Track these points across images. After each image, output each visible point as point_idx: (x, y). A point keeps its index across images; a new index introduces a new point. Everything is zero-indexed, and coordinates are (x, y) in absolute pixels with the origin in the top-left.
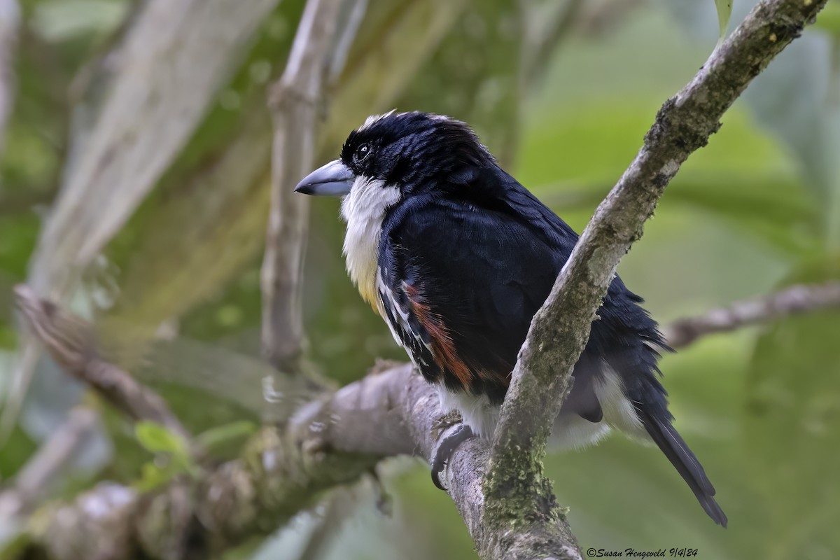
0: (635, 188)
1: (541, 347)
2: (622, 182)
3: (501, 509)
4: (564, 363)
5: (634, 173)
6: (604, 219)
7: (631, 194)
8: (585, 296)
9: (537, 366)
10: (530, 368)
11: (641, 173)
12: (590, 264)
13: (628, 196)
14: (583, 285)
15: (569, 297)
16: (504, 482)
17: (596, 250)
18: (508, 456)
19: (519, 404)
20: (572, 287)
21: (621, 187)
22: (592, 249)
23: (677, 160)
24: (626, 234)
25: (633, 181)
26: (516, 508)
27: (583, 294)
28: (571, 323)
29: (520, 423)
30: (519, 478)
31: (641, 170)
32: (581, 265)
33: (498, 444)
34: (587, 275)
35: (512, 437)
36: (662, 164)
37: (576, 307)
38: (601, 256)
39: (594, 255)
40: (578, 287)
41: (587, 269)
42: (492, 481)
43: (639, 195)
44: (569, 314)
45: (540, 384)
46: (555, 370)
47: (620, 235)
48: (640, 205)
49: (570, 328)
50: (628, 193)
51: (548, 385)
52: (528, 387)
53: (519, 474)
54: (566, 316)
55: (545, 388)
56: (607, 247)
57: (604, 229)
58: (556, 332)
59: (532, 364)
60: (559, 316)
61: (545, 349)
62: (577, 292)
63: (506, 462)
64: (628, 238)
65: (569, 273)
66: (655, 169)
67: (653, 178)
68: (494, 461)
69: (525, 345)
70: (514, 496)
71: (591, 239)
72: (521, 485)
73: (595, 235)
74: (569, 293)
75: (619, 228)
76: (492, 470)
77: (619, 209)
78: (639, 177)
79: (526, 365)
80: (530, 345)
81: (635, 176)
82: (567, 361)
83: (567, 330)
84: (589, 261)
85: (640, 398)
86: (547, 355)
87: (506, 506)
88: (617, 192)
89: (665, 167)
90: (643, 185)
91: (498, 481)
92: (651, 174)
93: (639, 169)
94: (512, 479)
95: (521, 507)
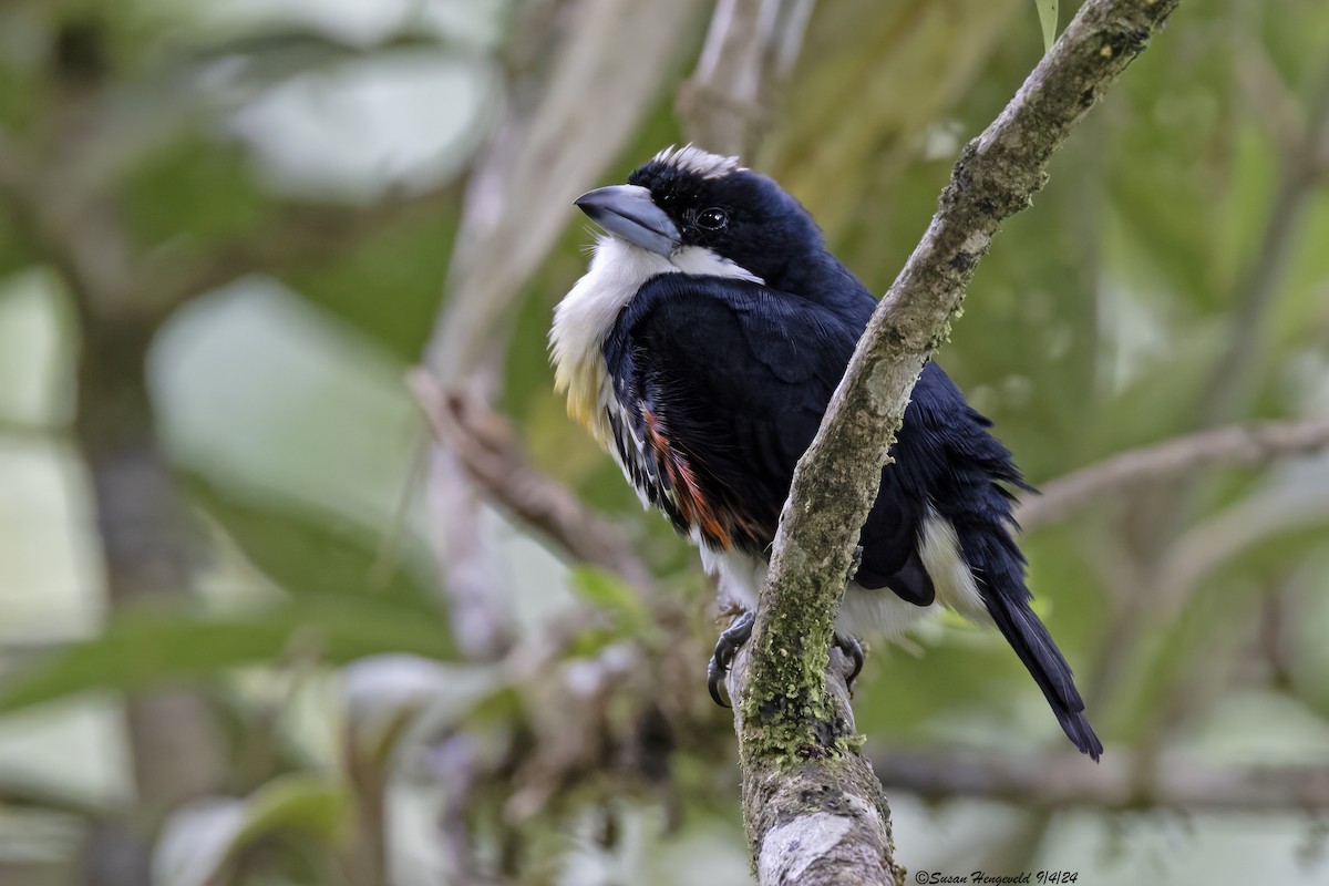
0: (928, 274)
1: (808, 505)
2: (909, 264)
3: (763, 740)
4: (842, 528)
5: (925, 252)
6: (885, 320)
7: (922, 281)
8: (866, 431)
9: (804, 534)
10: (794, 537)
11: (934, 251)
12: (870, 385)
13: (918, 285)
14: (863, 415)
15: (843, 433)
16: (766, 702)
17: (877, 364)
18: (770, 665)
19: (781, 588)
20: (847, 419)
21: (908, 271)
22: (872, 362)
23: (985, 231)
24: (918, 339)
25: (923, 263)
26: (785, 739)
27: (862, 428)
28: (849, 470)
29: (784, 616)
30: (788, 695)
31: (935, 247)
32: (858, 386)
33: (756, 647)
34: (865, 401)
35: (775, 636)
36: (964, 238)
37: (855, 448)
38: (883, 372)
39: (874, 371)
40: (855, 418)
41: (865, 392)
42: (751, 701)
43: (934, 282)
44: (844, 458)
45: (809, 560)
46: (830, 538)
47: (909, 342)
48: (935, 297)
49: (848, 476)
50: (918, 281)
51: (821, 561)
52: (793, 564)
53: (787, 690)
54: (840, 461)
55: (817, 564)
56: (891, 359)
57: (885, 333)
58: (827, 484)
59: (798, 533)
60: (831, 460)
61: (815, 509)
62: (855, 425)
63: (766, 674)
64: (923, 346)
65: (842, 398)
66: (953, 244)
67: (951, 258)
68: (752, 672)
69: (788, 504)
70: (782, 721)
71: (869, 349)
72: (790, 706)
73: (874, 343)
74: (843, 428)
75: (909, 332)
76: (749, 685)
77: (906, 305)
78: (932, 258)
79: (788, 533)
80: (793, 503)
81: (927, 255)
82: (847, 526)
83: (843, 480)
84: (868, 381)
85: (982, 563)
86: (818, 517)
87: (771, 738)
88: (903, 279)
89: (969, 240)
90: (938, 269)
91: (758, 700)
92: (948, 251)
93: (931, 246)
94: (777, 697)
95: (793, 738)
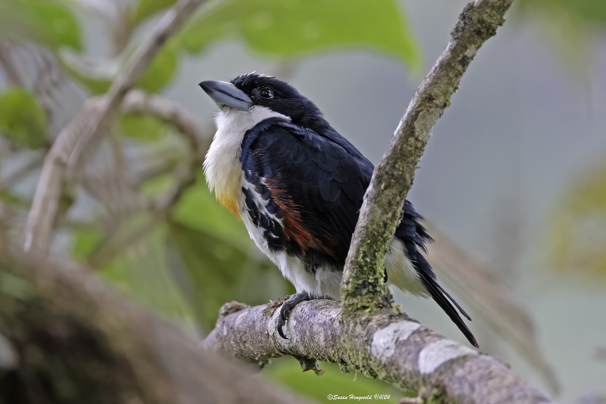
0: (448, 67)
1: (382, 186)
2: (437, 65)
3: (357, 304)
4: (398, 198)
5: (446, 57)
6: (425, 91)
7: (445, 71)
8: (413, 148)
9: (379, 201)
10: (375, 203)
11: (451, 56)
12: (416, 125)
13: (442, 73)
14: (412, 140)
15: (401, 149)
16: (358, 284)
17: (421, 114)
18: (361, 267)
19: (368, 228)
20: (404, 142)
21: (436, 68)
22: (417, 113)
23: (476, 46)
24: (441, 101)
25: (446, 62)
26: (368, 302)
27: (411, 146)
28: (403, 168)
29: (369, 241)
30: (370, 281)
31: (451, 54)
32: (410, 126)
33: (353, 259)
34: (413, 132)
35: (364, 252)
36: (466, 48)
37: (407, 156)
38: (424, 117)
39: (419, 117)
40: (407, 141)
41: (414, 128)
42: (350, 286)
43: (450, 71)
44: (401, 162)
45: (382, 214)
46: (393, 202)
47: (437, 102)
48: (450, 79)
49: (403, 171)
50: (443, 71)
51: (387, 214)
52: (374, 216)
53: (369, 279)
54: (399, 163)
55: (386, 216)
56: (428, 111)
57: (426, 98)
58: (393, 175)
59: (376, 199)
60: (396, 162)
61: (386, 188)
62: (407, 145)
63: (359, 271)
64: (442, 105)
65: (401, 133)
66: (461, 52)
67: (459, 59)
68: (350, 271)
69: (370, 188)
70: (366, 294)
71: (417, 106)
72: (370, 287)
73: (420, 102)
74: (401, 147)
75: (437, 96)
76: (349, 278)
77: (436, 83)
78: (450, 59)
79: (371, 201)
80: (374, 187)
81: (447, 59)
82: (400, 196)
83: (400, 173)
84: (415, 122)
86: (387, 192)
87: (361, 302)
88: (434, 72)
89: (468, 50)
90: (453, 64)
91: (355, 284)
92: (458, 56)
93: (449, 53)
94: (364, 282)
95: (372, 301)
